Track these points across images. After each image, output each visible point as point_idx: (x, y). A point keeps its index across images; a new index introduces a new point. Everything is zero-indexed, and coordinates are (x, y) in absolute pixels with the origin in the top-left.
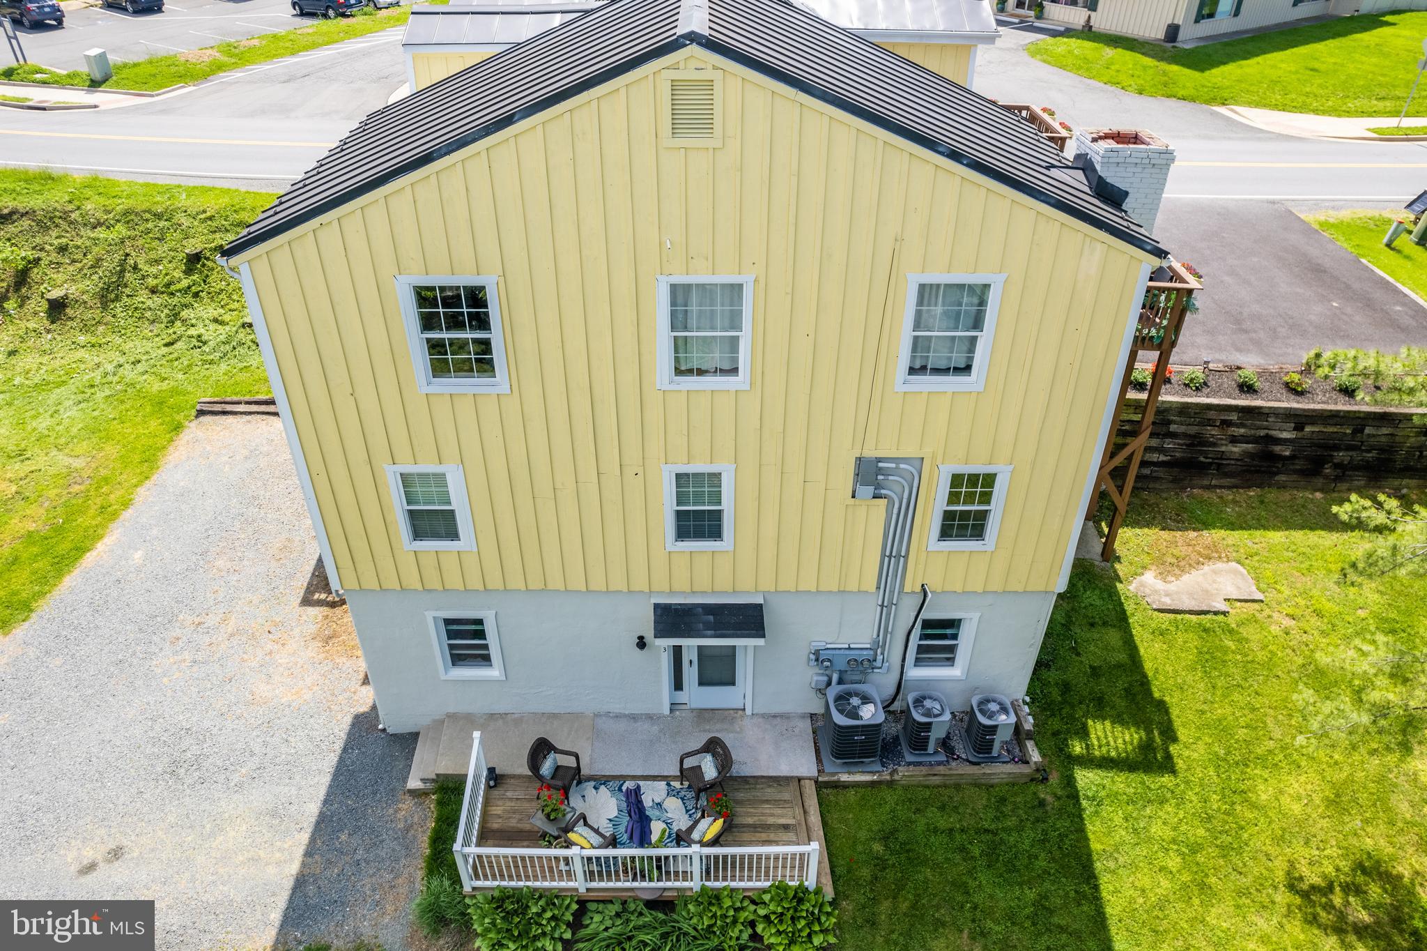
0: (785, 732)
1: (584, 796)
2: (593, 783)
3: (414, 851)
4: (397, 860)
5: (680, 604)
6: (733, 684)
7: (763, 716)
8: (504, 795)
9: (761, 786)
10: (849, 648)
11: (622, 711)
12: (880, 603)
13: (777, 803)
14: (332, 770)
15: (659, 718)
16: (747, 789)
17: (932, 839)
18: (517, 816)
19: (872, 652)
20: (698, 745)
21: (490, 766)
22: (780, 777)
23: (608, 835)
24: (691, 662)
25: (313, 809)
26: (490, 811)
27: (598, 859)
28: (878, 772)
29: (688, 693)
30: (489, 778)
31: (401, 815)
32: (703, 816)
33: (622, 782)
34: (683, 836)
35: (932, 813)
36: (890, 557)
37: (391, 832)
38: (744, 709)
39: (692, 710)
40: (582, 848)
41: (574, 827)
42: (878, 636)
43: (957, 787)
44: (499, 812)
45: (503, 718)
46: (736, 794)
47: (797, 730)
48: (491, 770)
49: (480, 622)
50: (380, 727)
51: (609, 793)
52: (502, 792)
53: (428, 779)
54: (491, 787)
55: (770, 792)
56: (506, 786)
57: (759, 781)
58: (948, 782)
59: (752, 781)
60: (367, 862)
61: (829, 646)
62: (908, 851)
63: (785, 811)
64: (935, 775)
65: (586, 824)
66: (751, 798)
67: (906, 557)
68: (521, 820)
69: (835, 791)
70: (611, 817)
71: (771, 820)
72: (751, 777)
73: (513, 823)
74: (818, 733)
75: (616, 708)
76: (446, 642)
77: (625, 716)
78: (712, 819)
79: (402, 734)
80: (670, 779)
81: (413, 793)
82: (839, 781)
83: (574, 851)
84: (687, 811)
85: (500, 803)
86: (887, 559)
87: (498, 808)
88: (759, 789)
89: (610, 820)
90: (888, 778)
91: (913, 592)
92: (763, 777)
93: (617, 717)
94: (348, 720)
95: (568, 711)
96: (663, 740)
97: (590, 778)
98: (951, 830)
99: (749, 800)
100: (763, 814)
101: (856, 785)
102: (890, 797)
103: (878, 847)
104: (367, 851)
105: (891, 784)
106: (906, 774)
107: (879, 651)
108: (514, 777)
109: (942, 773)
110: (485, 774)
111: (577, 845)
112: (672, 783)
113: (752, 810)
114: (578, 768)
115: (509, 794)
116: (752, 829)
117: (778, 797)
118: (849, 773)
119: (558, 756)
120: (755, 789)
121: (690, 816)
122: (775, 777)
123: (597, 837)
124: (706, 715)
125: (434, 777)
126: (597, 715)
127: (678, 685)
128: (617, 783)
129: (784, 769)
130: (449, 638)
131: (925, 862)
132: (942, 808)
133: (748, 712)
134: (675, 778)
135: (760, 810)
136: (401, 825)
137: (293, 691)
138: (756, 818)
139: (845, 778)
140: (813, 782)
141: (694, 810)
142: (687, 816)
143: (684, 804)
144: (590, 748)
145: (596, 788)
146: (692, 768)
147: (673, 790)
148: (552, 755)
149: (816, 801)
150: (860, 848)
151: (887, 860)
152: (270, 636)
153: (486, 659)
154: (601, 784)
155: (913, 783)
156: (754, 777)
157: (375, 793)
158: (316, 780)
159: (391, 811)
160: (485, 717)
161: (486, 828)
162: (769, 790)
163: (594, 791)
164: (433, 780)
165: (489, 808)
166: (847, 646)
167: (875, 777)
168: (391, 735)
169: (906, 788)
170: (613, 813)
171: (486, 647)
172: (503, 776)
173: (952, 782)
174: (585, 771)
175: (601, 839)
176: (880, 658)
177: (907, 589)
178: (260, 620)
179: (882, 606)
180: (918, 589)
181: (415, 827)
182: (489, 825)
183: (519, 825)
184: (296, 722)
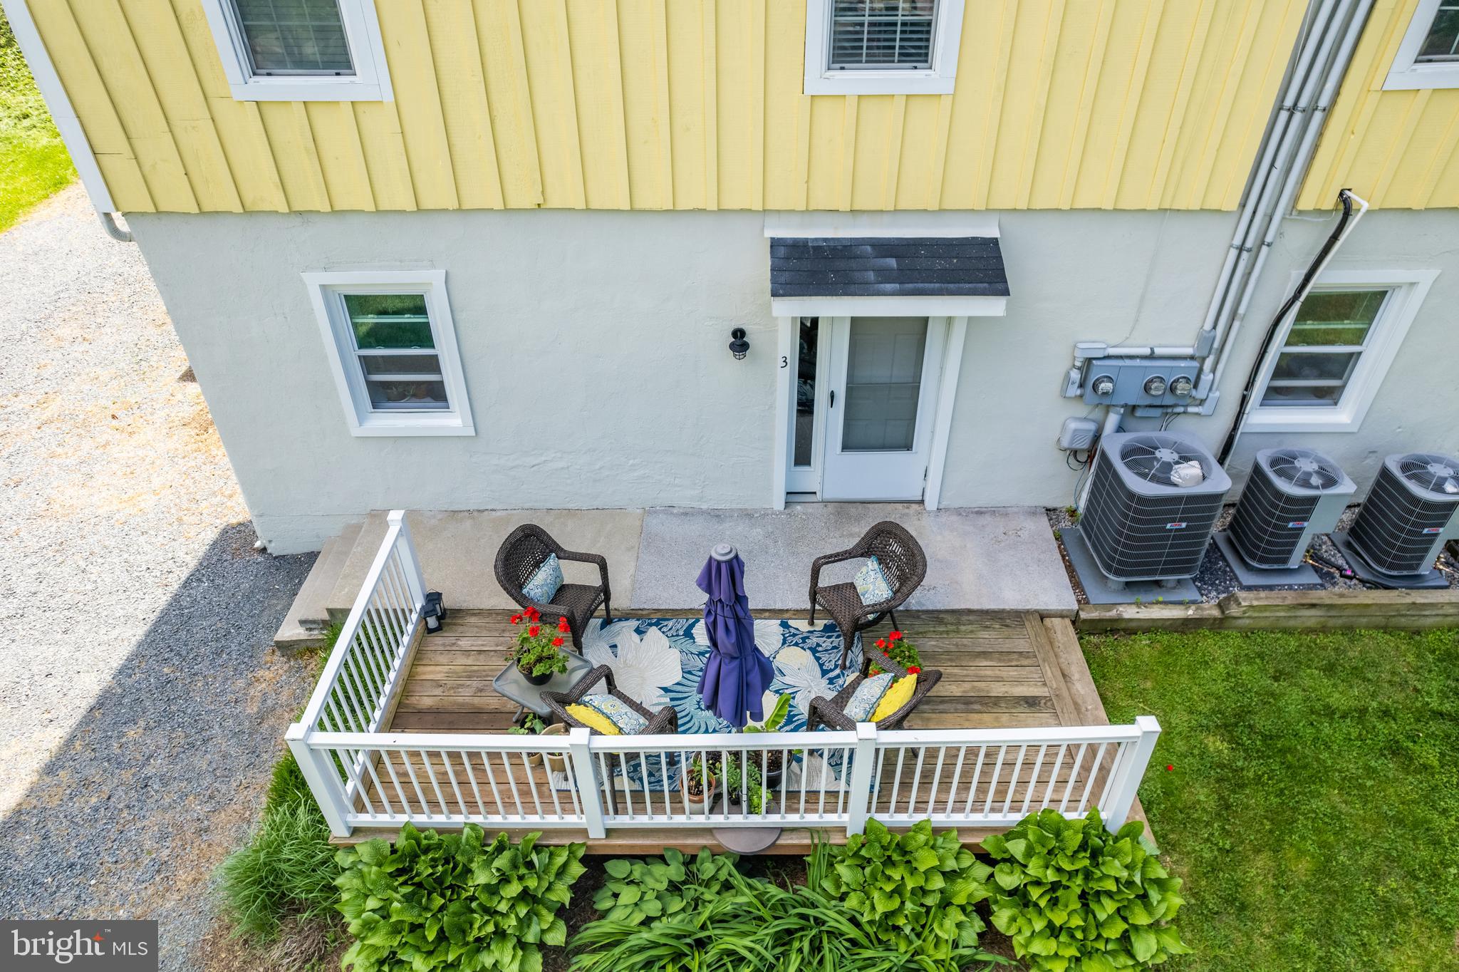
0: (1002, 537)
1: (615, 646)
2: (634, 623)
3: (265, 756)
4: (229, 774)
5: (825, 240)
6: (908, 446)
7: (958, 511)
8: (454, 644)
9: (970, 628)
10: (1152, 357)
11: (695, 505)
12: (1237, 241)
13: (1005, 656)
14: (153, 617)
15: (766, 515)
16: (942, 633)
17: (1326, 729)
18: (475, 684)
19: (1196, 364)
20: (850, 544)
21: (429, 590)
22: (1003, 611)
23: (655, 710)
24: (832, 396)
25: (91, 684)
26: (417, 673)
27: (632, 757)
28: (1194, 602)
29: (819, 473)
30: (426, 613)
31: (255, 691)
32: (865, 673)
33: (691, 621)
34: (828, 712)
35: (1311, 677)
36: (1292, 111)
37: (230, 723)
38: (922, 502)
39: (826, 502)
40: (594, 732)
41: (584, 692)
42: (1214, 327)
43: (1348, 630)
44: (438, 677)
45: (473, 518)
46: (921, 641)
47: (1024, 534)
48: (433, 599)
49: (419, 307)
50: (258, 544)
51: (665, 641)
52: (453, 640)
53: (314, 622)
54: (430, 631)
55: (988, 638)
56: (460, 629)
57: (965, 618)
58: (1331, 623)
59: (948, 618)
60: (165, 781)
61: (1112, 351)
62: (1283, 752)
63: (1024, 672)
64: (1313, 606)
65: (611, 687)
66: (953, 648)
67: (1328, 111)
68: (481, 691)
69: (1111, 638)
70: (668, 683)
71: (998, 690)
72: (947, 611)
73: (465, 696)
74: (1066, 538)
75: (684, 497)
76: (355, 352)
77: (702, 512)
78: (887, 677)
79: (293, 556)
80: (786, 616)
81: (286, 648)
82: (1119, 620)
83: (578, 736)
84: (824, 673)
85: (442, 659)
86: (1284, 115)
87: (439, 668)
88: (966, 632)
89: (666, 690)
90: (1216, 613)
91: (1319, 212)
92: (970, 612)
93: (686, 514)
94: (211, 535)
95: (596, 504)
96: (772, 551)
97: (626, 616)
98: (1363, 711)
99: (948, 652)
100: (981, 679)
101: (1151, 628)
102: (1220, 650)
103: (1217, 745)
104: (172, 758)
105: (1219, 625)
106: (1255, 603)
107: (1208, 363)
108: (479, 613)
109: (1328, 602)
110: (418, 606)
111: (584, 726)
112: (791, 622)
113: (956, 670)
114: (605, 590)
115: (464, 643)
116: (961, 707)
117: (1007, 646)
118: (1138, 604)
119: (564, 563)
120: (958, 632)
121: (831, 681)
122: (994, 612)
123: (635, 715)
124: (853, 510)
125: (326, 616)
126: (650, 511)
127: (802, 456)
128: (683, 624)
129: (1011, 598)
130: (361, 346)
131: (1321, 776)
132: (1330, 669)
133: (931, 504)
134: (798, 613)
135: (971, 671)
136: (252, 709)
137: (125, 497)
138: (967, 686)
139: (1130, 613)
140: (1067, 621)
141: (838, 671)
142: (825, 682)
143: (818, 659)
144: (633, 564)
145: (639, 631)
146: (837, 588)
147: (794, 635)
148: (552, 560)
149: (1080, 654)
150: (1180, 746)
151: (1242, 769)
152: (114, 422)
153: (435, 394)
154: (650, 625)
155: (1263, 624)
156: (953, 612)
157: (218, 654)
158: (115, 633)
159: (241, 683)
160: (440, 516)
161: (407, 706)
162: (985, 634)
163: (636, 637)
164: (324, 622)
165: (420, 669)
166: (1147, 351)
167: (1190, 612)
168: (276, 558)
169: (1248, 633)
170: (673, 675)
171: (432, 364)
172: (457, 613)
173: (1340, 622)
174: (620, 601)
175: (642, 720)
176: (1207, 377)
177: (1306, 203)
178: (103, 402)
179: (1241, 249)
180: (1330, 202)
181: (279, 711)
182: (413, 700)
183: (476, 701)
184: (111, 543)
